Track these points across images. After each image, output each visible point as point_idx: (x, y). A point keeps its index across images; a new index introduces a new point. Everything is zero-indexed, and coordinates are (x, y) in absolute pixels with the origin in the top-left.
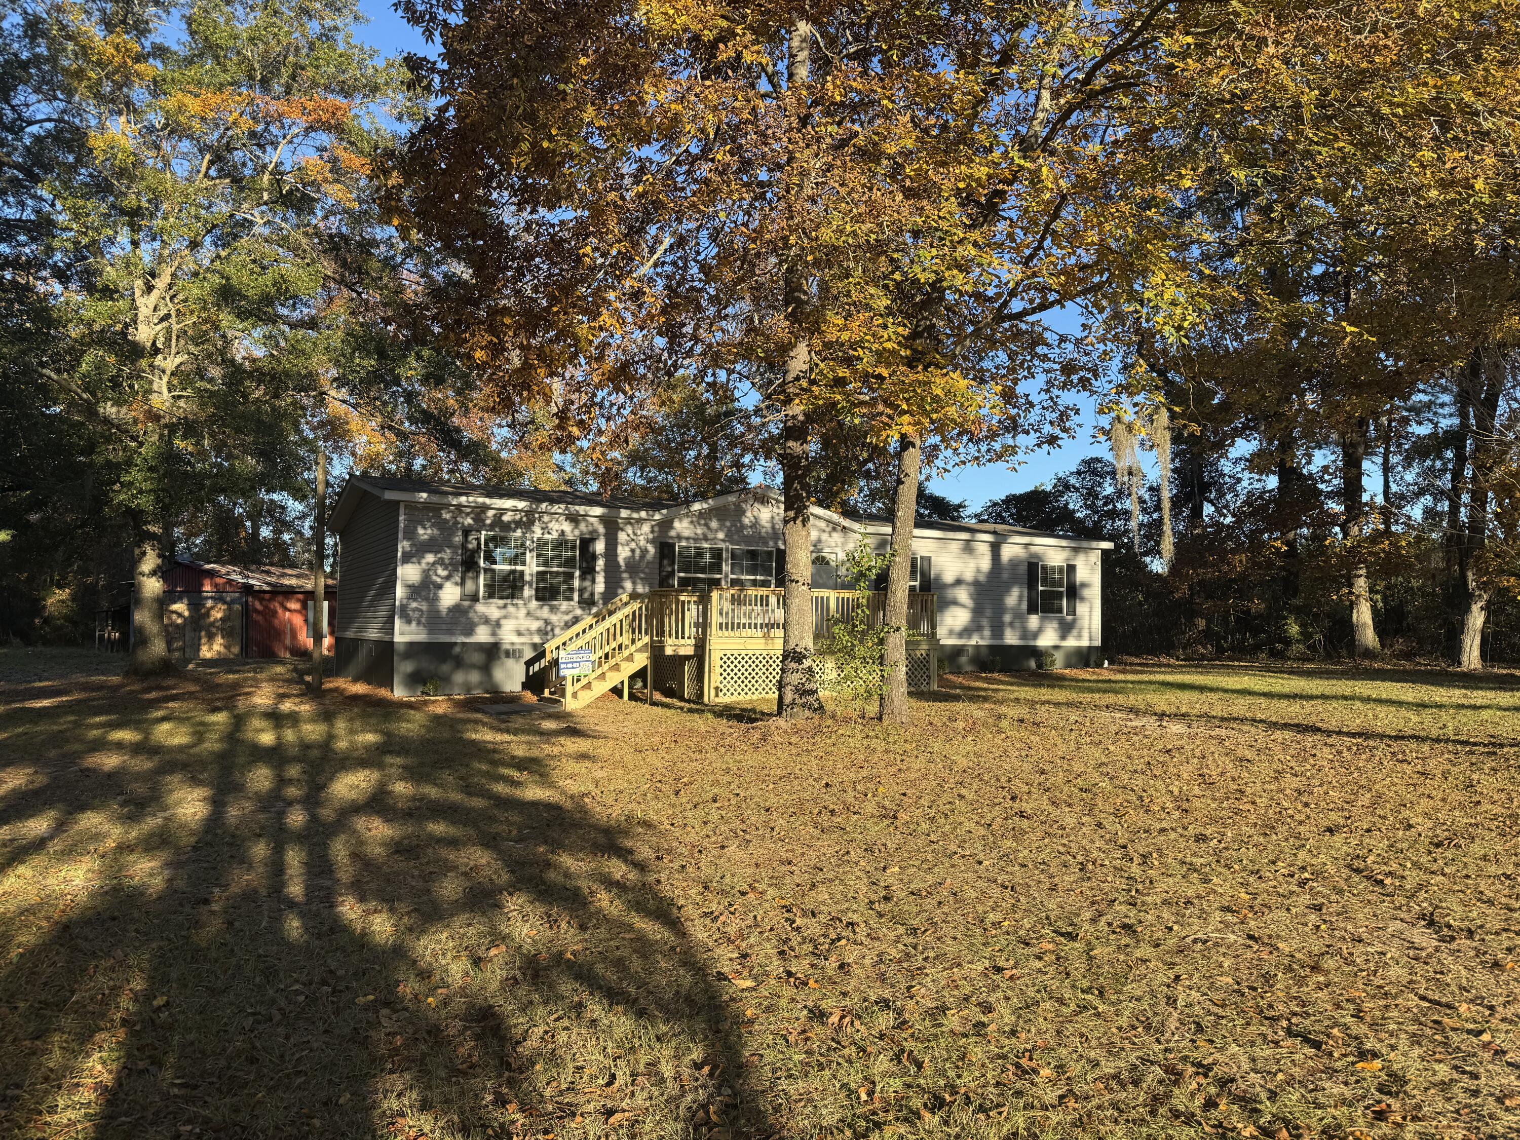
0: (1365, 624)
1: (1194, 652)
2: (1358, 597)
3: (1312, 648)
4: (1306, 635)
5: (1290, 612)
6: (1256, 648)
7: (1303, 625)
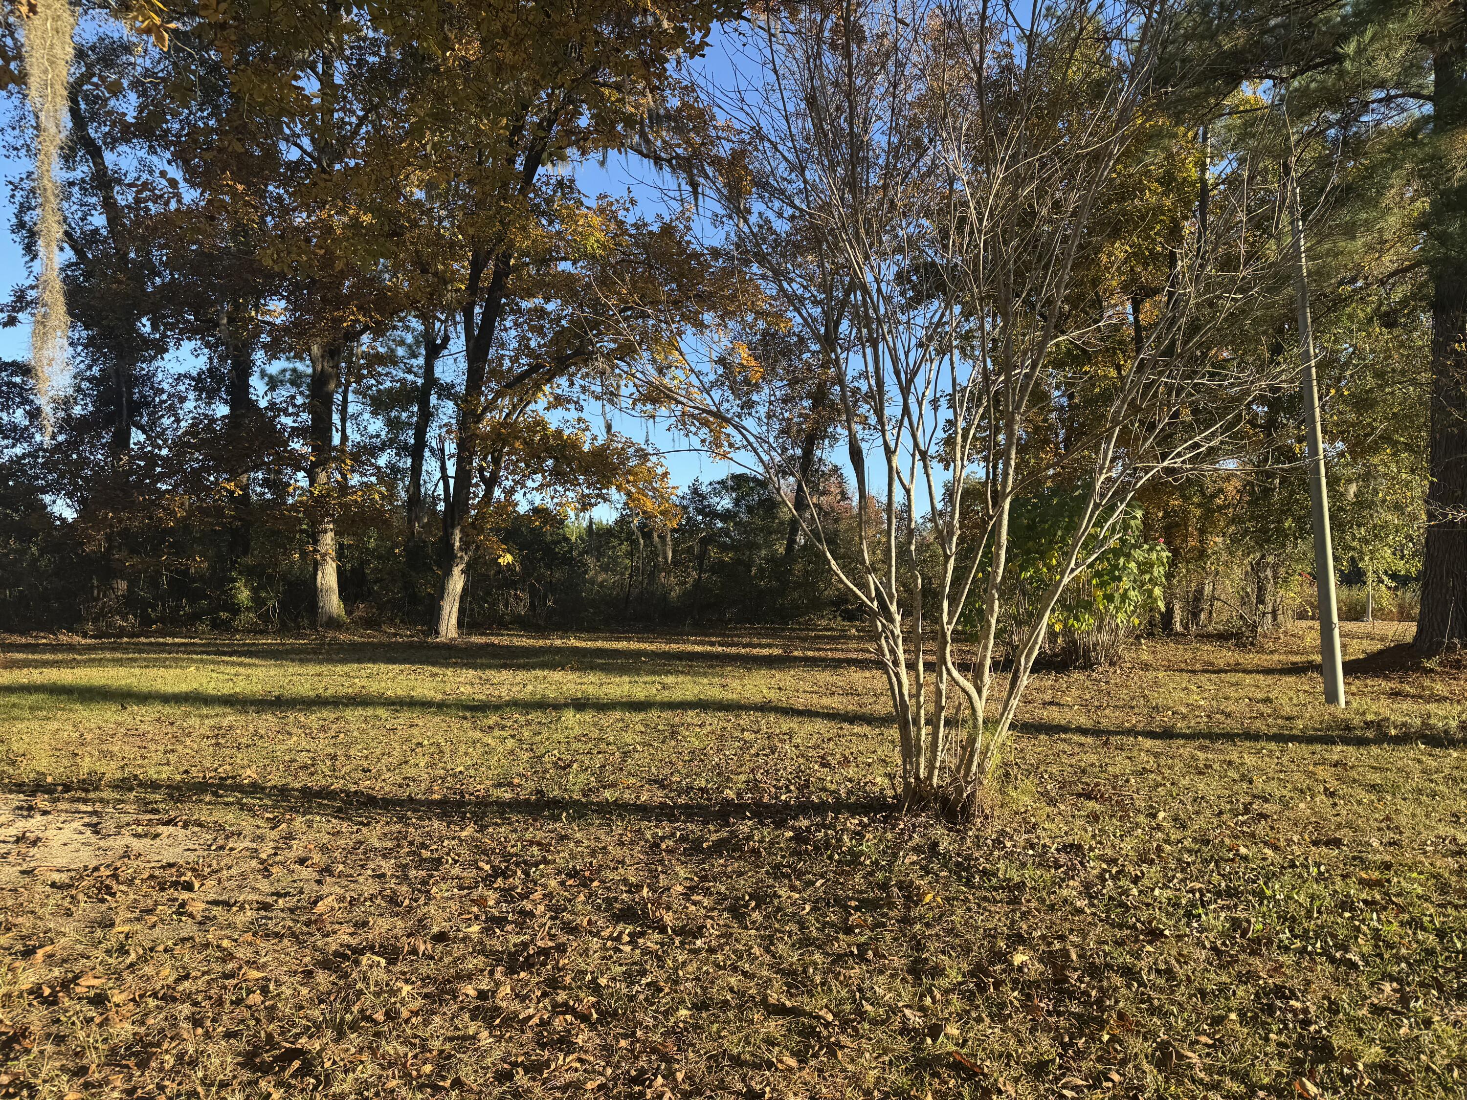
0: (329, 589)
1: (109, 625)
2: (324, 556)
3: (265, 618)
4: (258, 601)
5: (240, 573)
6: (196, 617)
7: (254, 590)
